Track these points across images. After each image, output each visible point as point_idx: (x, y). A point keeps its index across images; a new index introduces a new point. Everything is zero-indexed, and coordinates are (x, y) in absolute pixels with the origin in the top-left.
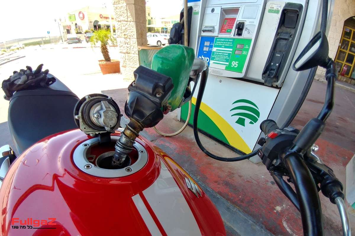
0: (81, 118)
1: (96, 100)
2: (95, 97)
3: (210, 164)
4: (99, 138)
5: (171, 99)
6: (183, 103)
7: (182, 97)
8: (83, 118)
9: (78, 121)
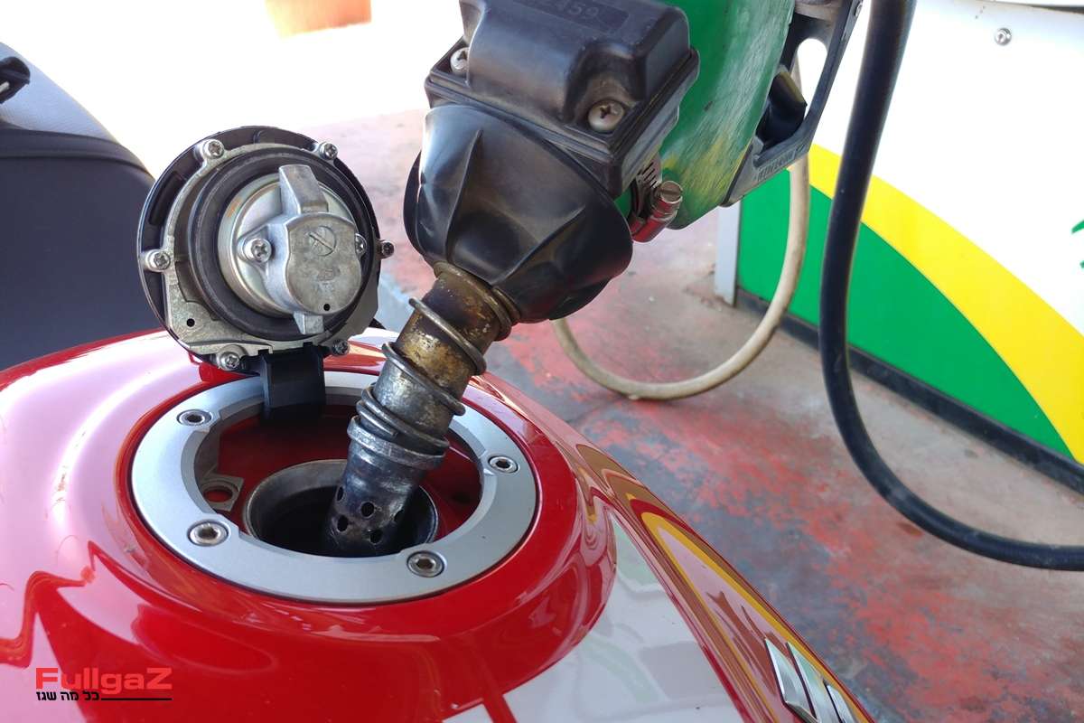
0: (173, 267)
1: (253, 160)
2: (247, 148)
3: (931, 583)
4: (262, 381)
5: (680, 144)
6: (757, 172)
7: (747, 136)
8: (182, 264)
9: (156, 279)
